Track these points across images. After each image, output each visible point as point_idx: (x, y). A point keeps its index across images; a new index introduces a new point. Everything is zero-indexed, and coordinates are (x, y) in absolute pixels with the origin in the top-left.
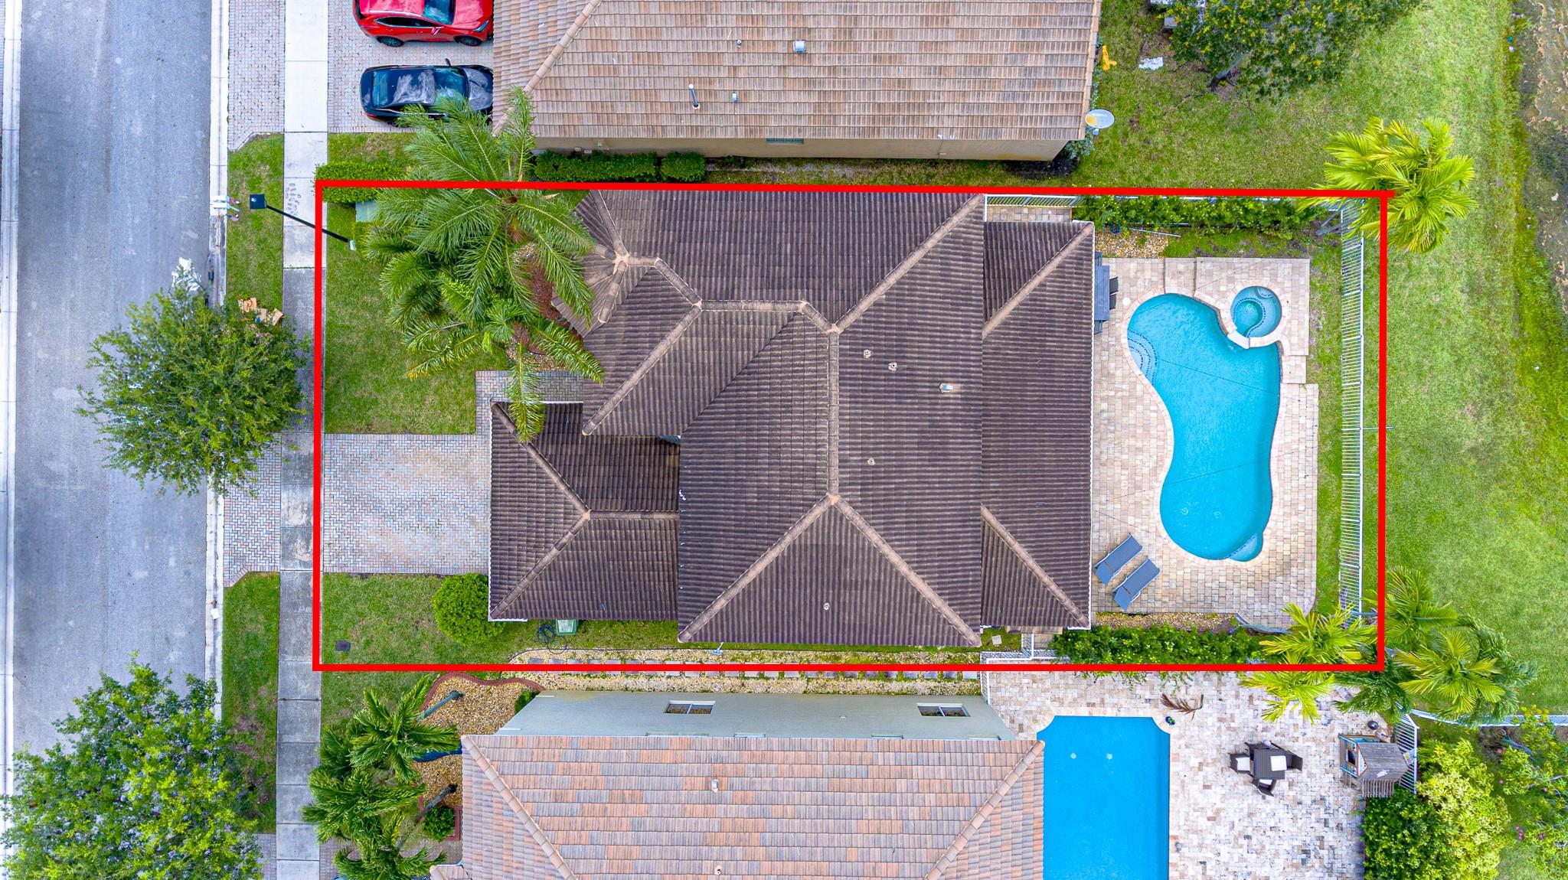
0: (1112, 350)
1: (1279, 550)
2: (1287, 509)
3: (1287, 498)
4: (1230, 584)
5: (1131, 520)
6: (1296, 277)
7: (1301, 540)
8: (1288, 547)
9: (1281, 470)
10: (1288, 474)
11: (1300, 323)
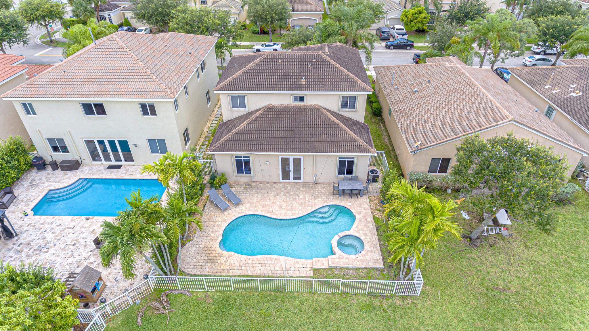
0: (327, 199)
1: (222, 258)
2: (243, 262)
3: (250, 262)
4: (209, 238)
5: (248, 205)
6: (373, 261)
7: (225, 268)
8: (223, 261)
9: (265, 259)
10: (263, 262)
11: (347, 263)
